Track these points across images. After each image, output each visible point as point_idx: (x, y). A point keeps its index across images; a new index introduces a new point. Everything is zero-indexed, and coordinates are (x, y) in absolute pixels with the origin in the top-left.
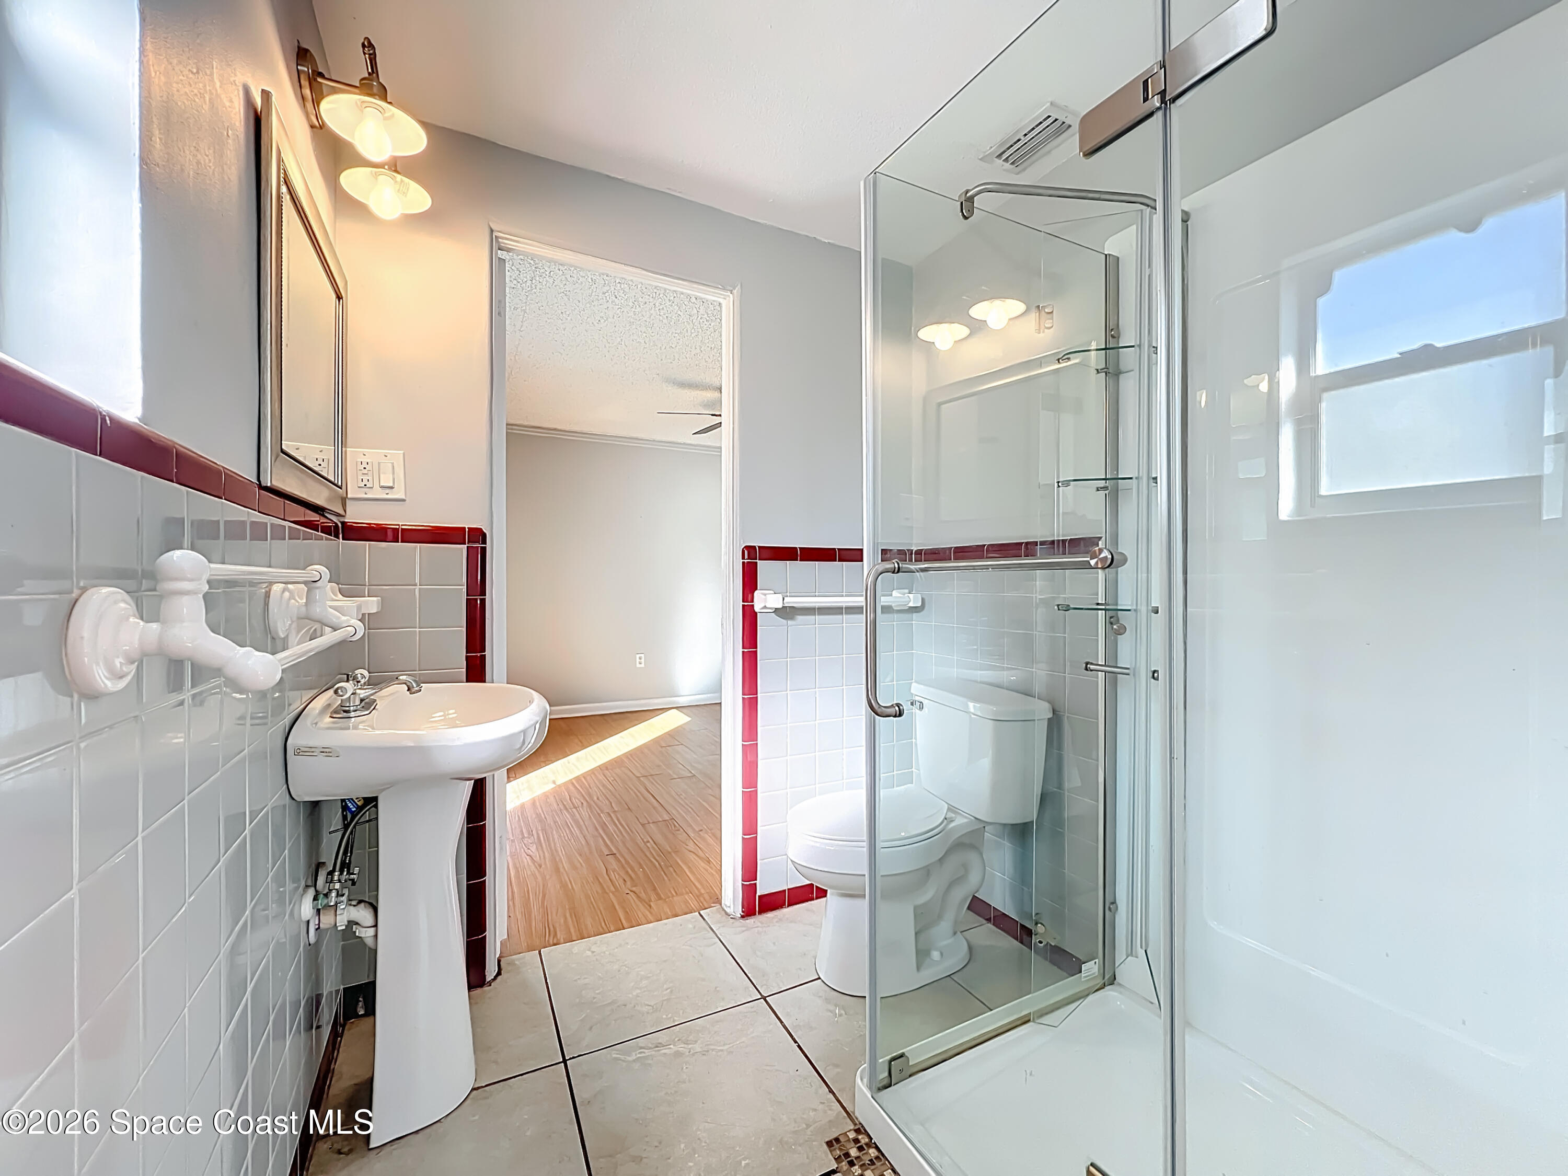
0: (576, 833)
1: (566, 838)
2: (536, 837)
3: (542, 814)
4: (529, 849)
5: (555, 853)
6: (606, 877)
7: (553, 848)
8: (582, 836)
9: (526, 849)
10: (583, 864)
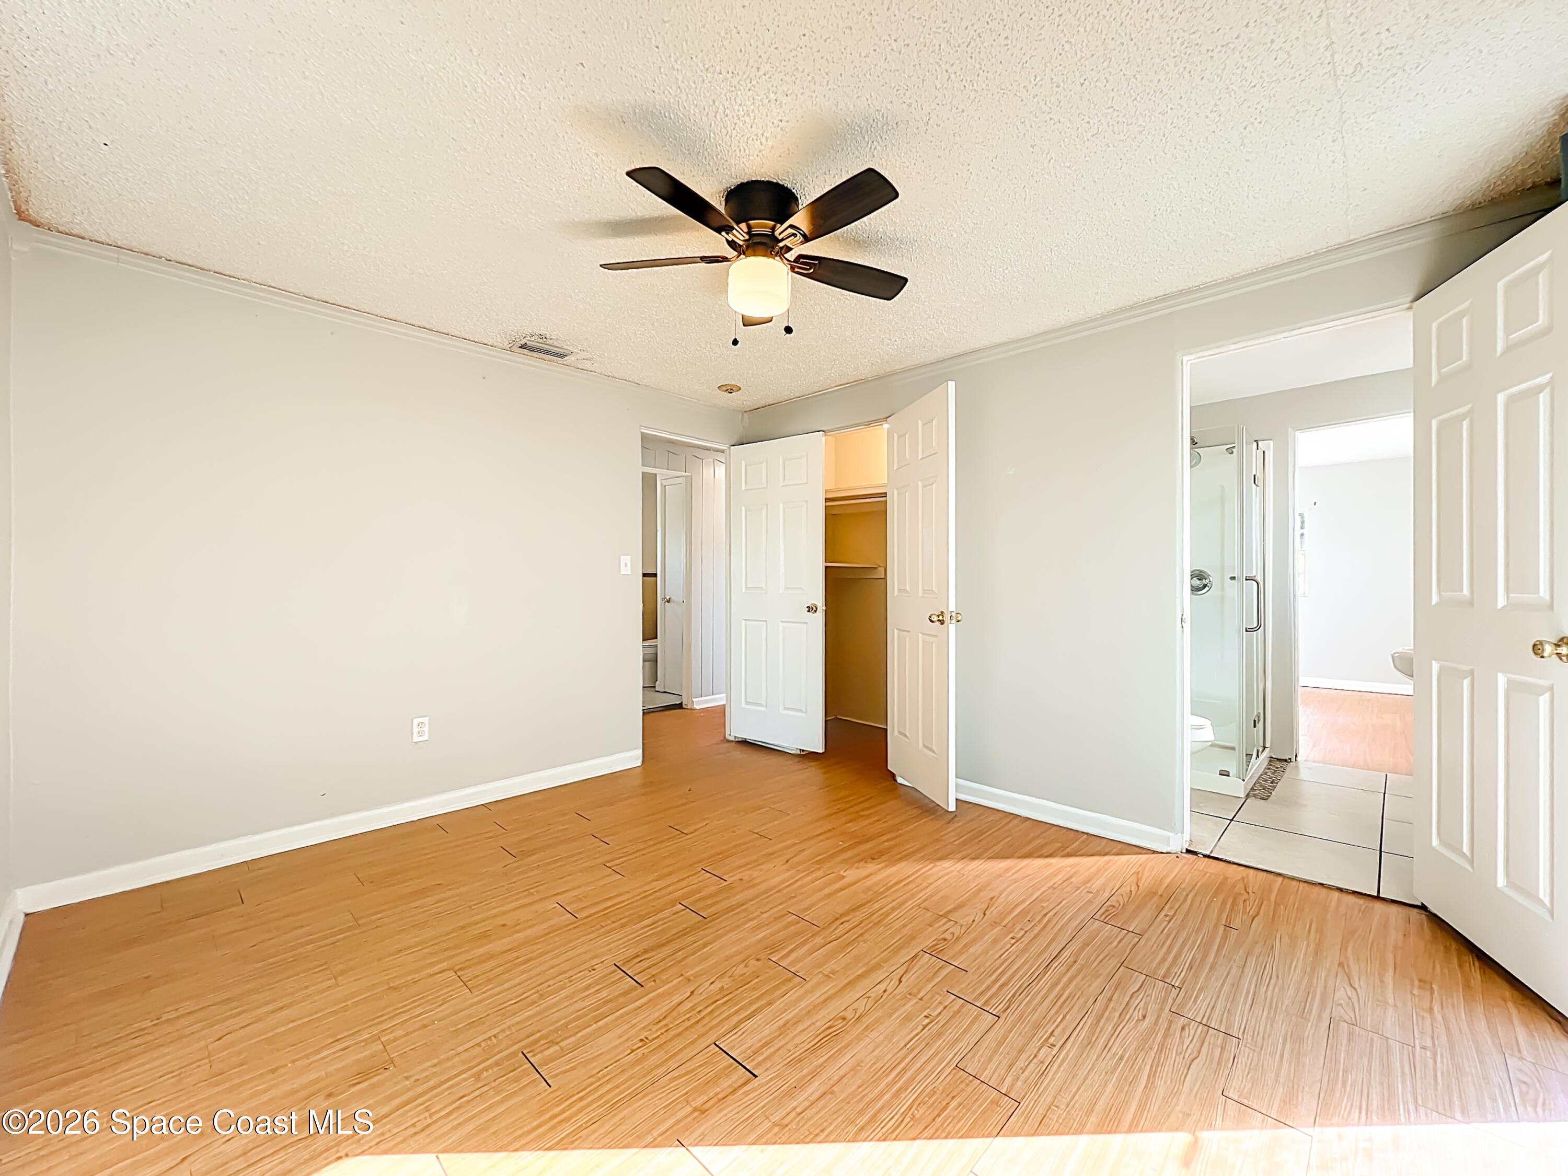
0: (1251, 979)
1: (1273, 981)
2: (1328, 1011)
3: (1286, 1055)
4: (1349, 998)
5: (1308, 969)
6: (1262, 912)
7: (1307, 978)
8: (1246, 970)
9: (1355, 999)
10: (1278, 936)
